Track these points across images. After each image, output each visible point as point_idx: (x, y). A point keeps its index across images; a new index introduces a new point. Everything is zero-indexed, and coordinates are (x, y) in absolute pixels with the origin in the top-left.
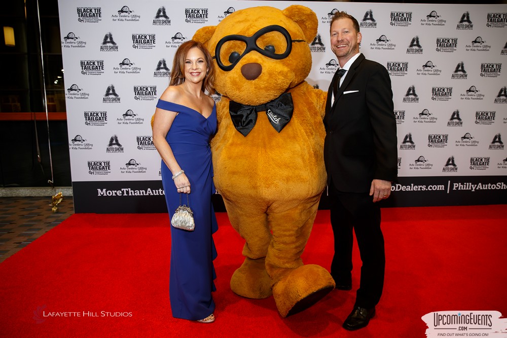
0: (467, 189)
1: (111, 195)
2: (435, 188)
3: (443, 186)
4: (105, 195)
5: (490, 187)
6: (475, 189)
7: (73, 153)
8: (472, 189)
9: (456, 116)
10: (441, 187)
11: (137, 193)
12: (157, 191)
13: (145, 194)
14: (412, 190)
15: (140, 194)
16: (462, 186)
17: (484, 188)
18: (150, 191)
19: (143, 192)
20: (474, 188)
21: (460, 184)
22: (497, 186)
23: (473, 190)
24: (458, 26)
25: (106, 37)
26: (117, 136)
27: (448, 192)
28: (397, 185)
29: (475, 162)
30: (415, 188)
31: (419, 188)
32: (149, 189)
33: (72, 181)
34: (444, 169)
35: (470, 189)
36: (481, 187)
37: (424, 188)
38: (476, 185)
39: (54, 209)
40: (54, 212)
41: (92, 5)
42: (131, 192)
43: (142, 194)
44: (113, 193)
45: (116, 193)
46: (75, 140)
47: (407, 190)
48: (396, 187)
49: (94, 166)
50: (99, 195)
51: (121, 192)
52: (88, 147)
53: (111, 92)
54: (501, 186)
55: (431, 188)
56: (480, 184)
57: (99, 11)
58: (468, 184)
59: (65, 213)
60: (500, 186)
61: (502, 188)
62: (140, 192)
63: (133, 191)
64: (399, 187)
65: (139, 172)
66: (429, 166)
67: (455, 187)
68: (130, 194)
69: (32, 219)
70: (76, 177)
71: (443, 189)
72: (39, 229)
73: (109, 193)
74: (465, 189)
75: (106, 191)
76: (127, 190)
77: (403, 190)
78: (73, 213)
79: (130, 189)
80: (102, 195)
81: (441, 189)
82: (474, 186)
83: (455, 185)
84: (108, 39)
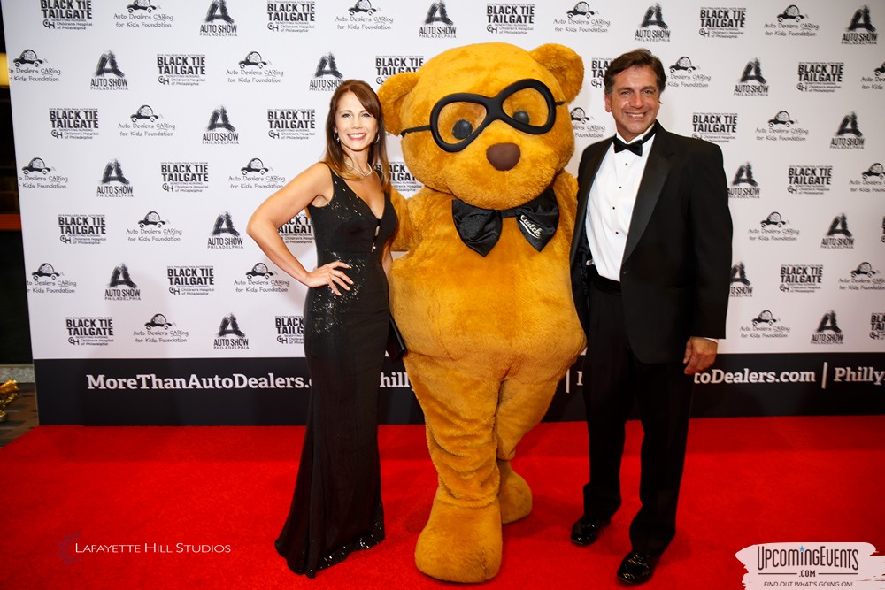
0: (865, 379)
1: (115, 387)
2: (794, 377)
4: (103, 387)
6: (882, 381)
7: (34, 300)
8: (875, 380)
9: (839, 227)
10: (807, 376)
11: (170, 384)
12: (210, 380)
13: (184, 387)
14: (746, 381)
15: (175, 385)
16: (854, 373)
18: (196, 380)
19: (181, 383)
20: (879, 378)
21: (849, 369)
23: (878, 383)
24: (845, 38)
25: (103, 61)
26: (128, 266)
27: (824, 387)
28: (715, 371)
29: (879, 323)
30: (752, 377)
31: (761, 377)
32: (194, 377)
34: (814, 338)
35: (871, 379)
37: (771, 377)
38: (882, 373)
42: (157, 383)
43: (178, 387)
44: (118, 384)
45: (125, 384)
46: (40, 273)
47: (735, 381)
48: (711, 374)
49: (77, 328)
50: (90, 387)
51: (135, 382)
52: (67, 287)
53: (113, 174)
55: (786, 377)
57: (87, 5)
58: (866, 369)
59: (20, 423)
62: (175, 382)
63: (160, 380)
64: (718, 375)
65: (174, 340)
66: (782, 332)
67: (838, 375)
68: (155, 387)
70: (35, 356)
71: (813, 380)
73: (112, 384)
74: (859, 379)
75: (105, 380)
76: (149, 378)
77: (727, 381)
78: (36, 422)
79: (153, 376)
80: (97, 388)
81: (807, 380)
82: (879, 375)
83: (838, 372)
84: (107, 65)
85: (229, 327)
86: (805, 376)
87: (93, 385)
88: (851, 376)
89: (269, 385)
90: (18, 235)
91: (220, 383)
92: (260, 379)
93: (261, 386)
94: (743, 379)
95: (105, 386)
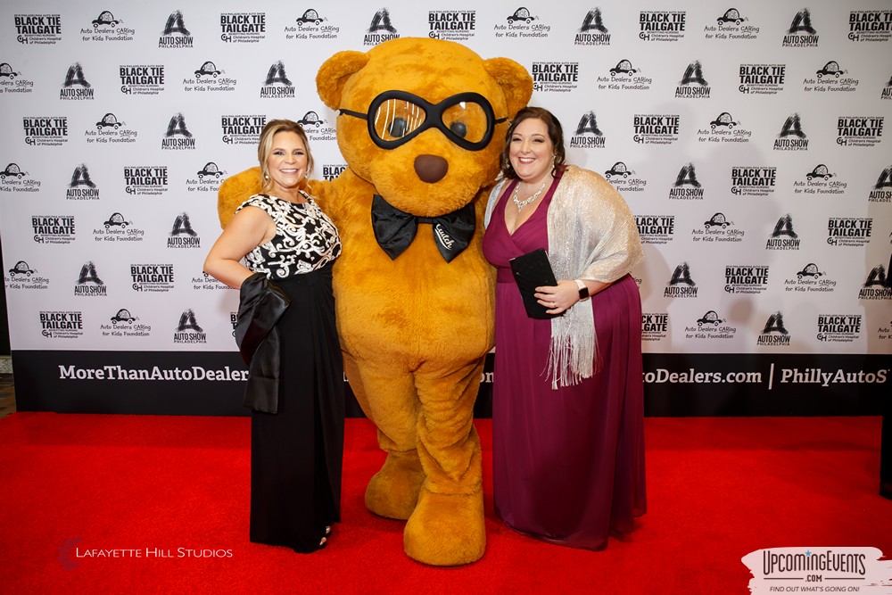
0: (812, 381)
1: (84, 377)
2: (741, 377)
3: (759, 374)
4: (73, 377)
5: (864, 378)
6: (830, 382)
7: (11, 295)
8: (823, 382)
9: (784, 228)
10: (754, 377)
11: (134, 375)
12: (171, 372)
13: (147, 378)
14: (691, 381)
15: (139, 376)
16: (801, 375)
17: (849, 381)
18: (158, 371)
19: (144, 374)
20: (826, 381)
21: (796, 370)
22: (877, 377)
23: (826, 385)
24: (786, 40)
25: (71, 72)
26: (95, 264)
27: (770, 388)
28: (659, 371)
29: (827, 325)
30: (698, 378)
31: (707, 378)
32: (156, 368)
33: (12, 348)
34: (760, 339)
35: (818, 381)
36: (842, 377)
37: (717, 377)
38: (831, 374)
41: (44, 10)
42: (123, 373)
43: (142, 378)
44: (87, 374)
45: (93, 375)
46: (16, 271)
47: (681, 381)
48: (656, 373)
49: (51, 321)
50: (62, 377)
51: (103, 373)
52: (41, 283)
53: (81, 177)
55: (732, 378)
56: (840, 371)
57: (56, 21)
58: (813, 370)
60: (884, 378)
62: (138, 374)
63: (125, 372)
64: (663, 375)
65: (137, 334)
66: (727, 333)
67: (784, 376)
68: (120, 378)
70: (15, 345)
71: (759, 381)
73: (81, 374)
74: (806, 381)
75: (75, 370)
76: (115, 368)
77: (671, 380)
78: (14, 409)
79: (119, 367)
80: (68, 377)
81: (754, 381)
82: (827, 376)
83: (784, 374)
84: (75, 77)
85: (188, 321)
86: (752, 376)
87: (64, 375)
88: (798, 377)
89: (226, 377)
91: (180, 375)
92: (217, 372)
93: (218, 379)
94: (689, 379)
95: (76, 375)
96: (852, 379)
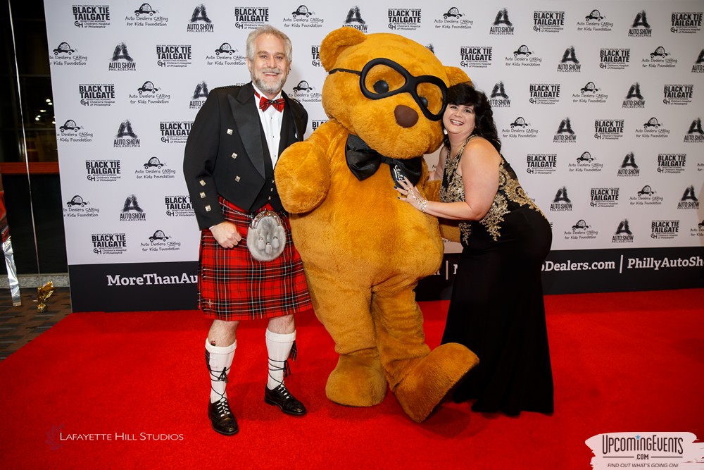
0: (648, 266)
1: (127, 283)
2: (601, 265)
3: (613, 263)
4: (118, 284)
5: (681, 263)
6: (659, 267)
7: (68, 222)
8: (655, 267)
9: (629, 161)
10: (610, 265)
11: (167, 281)
13: (178, 282)
14: (569, 269)
15: (171, 281)
16: (641, 262)
17: (672, 266)
18: (186, 277)
19: (175, 279)
20: (657, 266)
21: (637, 259)
22: (690, 262)
23: (657, 269)
24: (630, 32)
25: (118, 50)
26: (136, 196)
27: (621, 272)
28: (547, 263)
29: (658, 227)
30: (573, 266)
31: (579, 267)
32: (184, 275)
33: (69, 264)
34: (614, 239)
35: (652, 266)
36: (667, 263)
37: (586, 266)
38: (660, 261)
39: (41, 307)
40: (40, 312)
42: (158, 280)
43: (173, 282)
44: (130, 281)
45: (135, 281)
46: (72, 203)
47: (562, 269)
49: (100, 242)
50: (110, 284)
51: (142, 280)
52: (93, 212)
53: (125, 130)
54: (696, 262)
55: (595, 266)
56: (666, 259)
57: (106, 11)
58: (649, 259)
59: (58, 312)
60: (694, 262)
61: (698, 265)
62: (171, 279)
63: (160, 278)
64: (550, 265)
65: (170, 249)
66: (592, 235)
67: (630, 264)
68: (156, 283)
69: (8, 322)
70: (71, 261)
71: (614, 267)
72: (18, 338)
73: (125, 281)
74: (644, 266)
75: (120, 279)
76: (152, 276)
77: (556, 269)
78: (70, 311)
79: (155, 275)
80: (114, 284)
81: (610, 268)
82: (658, 263)
83: (630, 262)
84: (121, 54)
86: (608, 265)
87: (111, 283)
88: (639, 264)
90: (56, 177)
94: (567, 268)
95: (120, 283)
96: (673, 264)
